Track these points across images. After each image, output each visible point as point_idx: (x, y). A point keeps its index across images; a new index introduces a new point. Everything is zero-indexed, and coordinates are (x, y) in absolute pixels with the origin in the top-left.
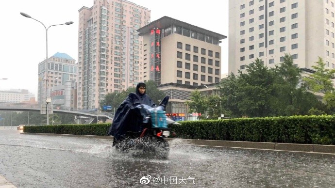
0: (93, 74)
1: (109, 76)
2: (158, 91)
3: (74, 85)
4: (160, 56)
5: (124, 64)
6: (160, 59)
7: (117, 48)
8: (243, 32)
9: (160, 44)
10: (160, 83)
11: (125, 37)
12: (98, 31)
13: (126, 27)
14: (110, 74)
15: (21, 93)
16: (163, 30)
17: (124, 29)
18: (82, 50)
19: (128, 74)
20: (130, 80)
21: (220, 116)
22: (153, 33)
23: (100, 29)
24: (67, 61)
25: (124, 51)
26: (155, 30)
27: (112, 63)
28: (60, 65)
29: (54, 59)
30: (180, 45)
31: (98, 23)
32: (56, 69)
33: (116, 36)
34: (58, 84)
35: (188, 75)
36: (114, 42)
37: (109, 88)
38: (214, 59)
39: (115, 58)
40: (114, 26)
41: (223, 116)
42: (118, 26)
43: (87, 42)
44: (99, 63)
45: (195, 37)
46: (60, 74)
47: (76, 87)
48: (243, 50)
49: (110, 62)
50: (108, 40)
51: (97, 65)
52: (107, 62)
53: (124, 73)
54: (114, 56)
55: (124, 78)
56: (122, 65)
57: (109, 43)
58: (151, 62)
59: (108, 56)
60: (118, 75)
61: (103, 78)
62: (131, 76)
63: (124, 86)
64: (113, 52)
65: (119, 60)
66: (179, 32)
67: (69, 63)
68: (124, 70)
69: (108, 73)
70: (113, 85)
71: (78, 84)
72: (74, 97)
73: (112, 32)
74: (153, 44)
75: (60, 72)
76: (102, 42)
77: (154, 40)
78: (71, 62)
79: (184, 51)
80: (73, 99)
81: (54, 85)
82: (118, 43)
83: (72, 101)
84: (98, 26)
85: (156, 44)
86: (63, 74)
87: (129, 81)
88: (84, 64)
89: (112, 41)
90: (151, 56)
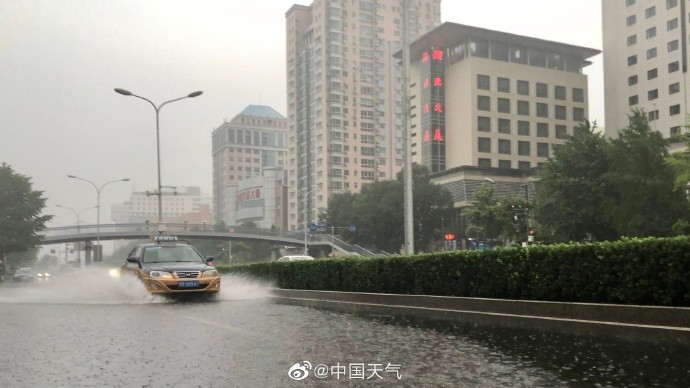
0: (316, 151)
1: (351, 154)
2: (432, 186)
3: (281, 176)
4: (443, 108)
5: (383, 126)
6: (443, 114)
7: (366, 90)
8: (632, 40)
9: (443, 81)
10: (443, 167)
11: (382, 64)
12: (323, 58)
13: (384, 43)
14: (351, 149)
15: (184, 194)
16: (448, 50)
17: (381, 48)
18: (294, 101)
19: (391, 148)
20: (397, 160)
21: (526, 240)
22: (426, 59)
23: (328, 52)
24: (270, 121)
25: (382, 96)
26: (431, 53)
27: (355, 125)
28: (257, 133)
29: (243, 120)
30: (483, 81)
31: (323, 40)
32: (248, 142)
33: (362, 64)
34: (253, 173)
35: (504, 146)
36: (358, 78)
37: (351, 179)
38: (570, 104)
39: (363, 113)
40: (358, 42)
41: (530, 239)
42: (367, 42)
43: (304, 81)
44: (328, 126)
45: (523, 61)
46: (257, 152)
47: (286, 179)
48: (633, 80)
49: (351, 123)
50: (345, 74)
51: (324, 131)
52: (346, 123)
53: (382, 145)
54: (359, 109)
55: (382, 155)
56: (377, 127)
57: (349, 80)
58: (423, 123)
59: (346, 111)
60: (370, 150)
61: (336, 160)
62: (398, 151)
63: (382, 174)
64: (358, 101)
65: (371, 115)
66: (482, 53)
67: (275, 126)
68: (383, 138)
69: (347, 148)
70: (359, 174)
71: (289, 175)
72: (281, 203)
73: (354, 58)
74: (427, 84)
75: (256, 148)
76: (334, 80)
77: (429, 74)
78: (280, 123)
79: (494, 94)
80: (281, 207)
81: (244, 177)
82: (368, 80)
83: (278, 211)
84: (322, 46)
85: (432, 82)
86: (263, 151)
87: (394, 162)
88: (300, 129)
89: (354, 77)
90: (422, 109)
